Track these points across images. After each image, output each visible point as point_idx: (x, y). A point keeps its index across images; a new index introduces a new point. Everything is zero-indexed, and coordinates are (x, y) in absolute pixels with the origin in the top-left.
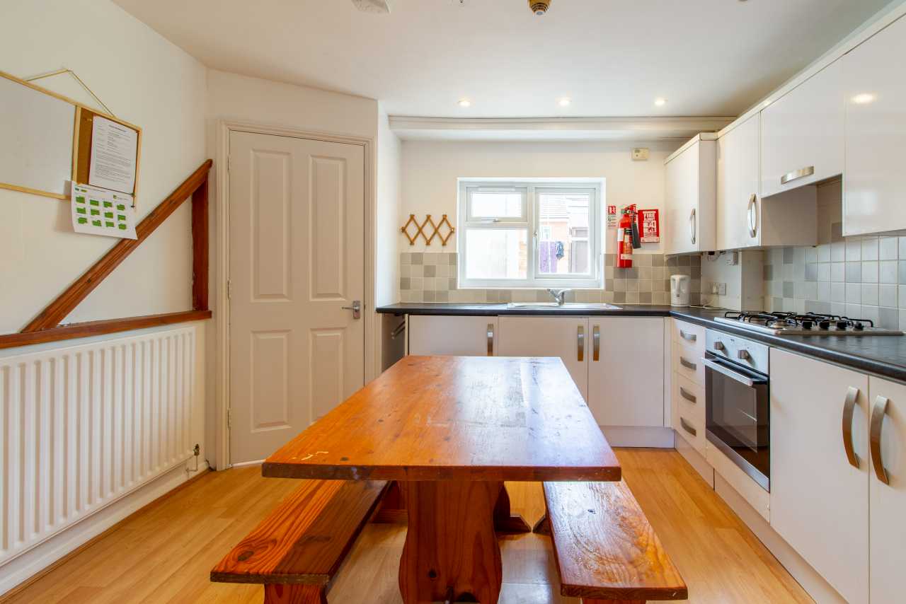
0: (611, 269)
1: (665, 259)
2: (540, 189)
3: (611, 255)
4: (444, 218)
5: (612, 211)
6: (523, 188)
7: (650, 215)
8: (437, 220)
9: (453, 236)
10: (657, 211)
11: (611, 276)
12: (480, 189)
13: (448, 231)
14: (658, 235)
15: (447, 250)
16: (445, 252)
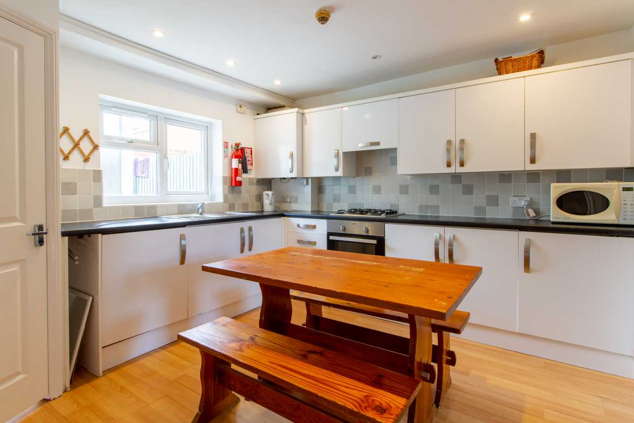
0: (227, 187)
1: (255, 181)
2: (169, 119)
3: (226, 177)
4: (86, 133)
5: (226, 145)
6: (155, 117)
7: (248, 151)
8: (77, 134)
9: (96, 152)
10: (251, 149)
11: (227, 192)
12: (113, 109)
13: (91, 148)
14: (252, 165)
15: (89, 166)
16: (86, 168)
